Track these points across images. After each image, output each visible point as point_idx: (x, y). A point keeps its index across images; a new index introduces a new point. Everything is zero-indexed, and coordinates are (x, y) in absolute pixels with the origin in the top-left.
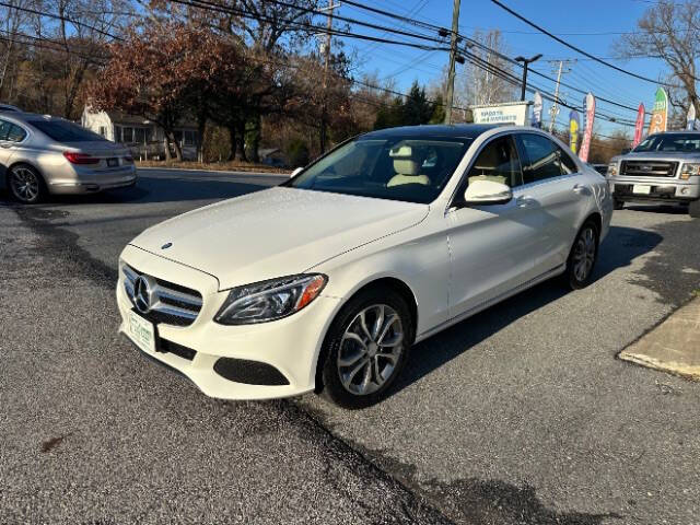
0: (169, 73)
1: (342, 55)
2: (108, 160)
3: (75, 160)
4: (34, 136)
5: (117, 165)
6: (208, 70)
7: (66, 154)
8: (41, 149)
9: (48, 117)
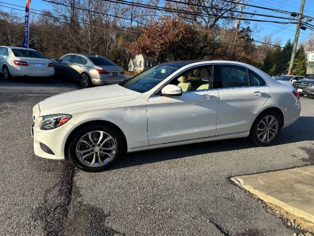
0: (163, 39)
1: (249, 28)
2: (113, 73)
3: (101, 72)
4: (90, 63)
5: (117, 75)
6: (178, 37)
7: (98, 70)
8: (91, 68)
9: (97, 56)
